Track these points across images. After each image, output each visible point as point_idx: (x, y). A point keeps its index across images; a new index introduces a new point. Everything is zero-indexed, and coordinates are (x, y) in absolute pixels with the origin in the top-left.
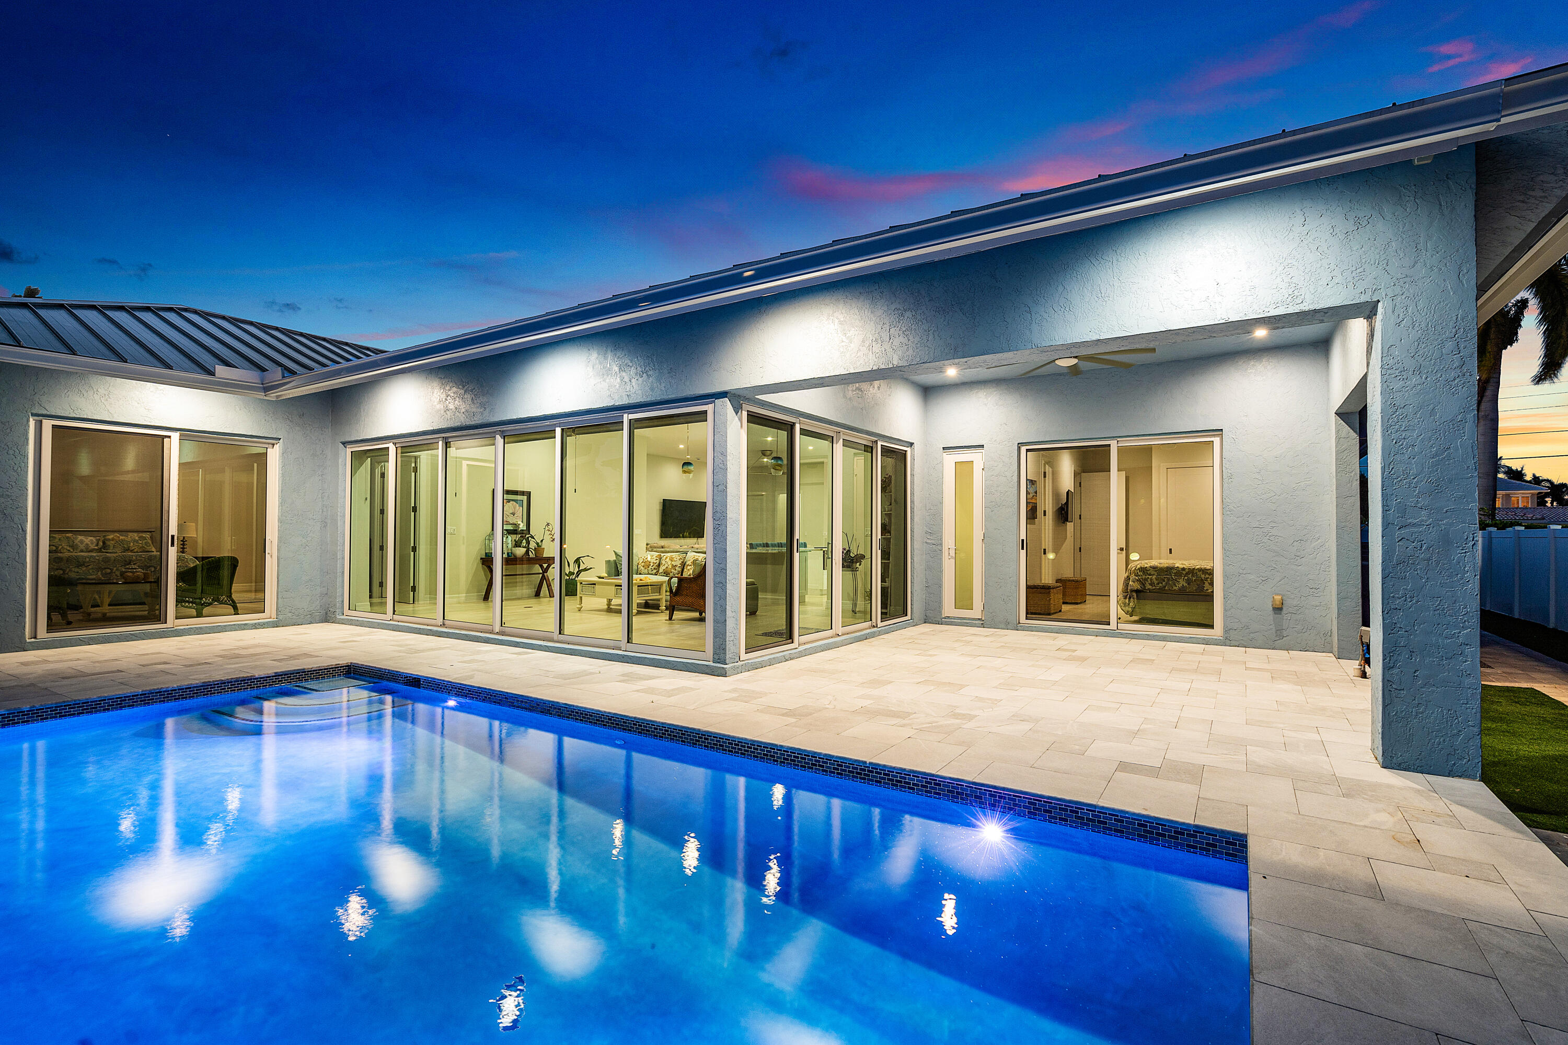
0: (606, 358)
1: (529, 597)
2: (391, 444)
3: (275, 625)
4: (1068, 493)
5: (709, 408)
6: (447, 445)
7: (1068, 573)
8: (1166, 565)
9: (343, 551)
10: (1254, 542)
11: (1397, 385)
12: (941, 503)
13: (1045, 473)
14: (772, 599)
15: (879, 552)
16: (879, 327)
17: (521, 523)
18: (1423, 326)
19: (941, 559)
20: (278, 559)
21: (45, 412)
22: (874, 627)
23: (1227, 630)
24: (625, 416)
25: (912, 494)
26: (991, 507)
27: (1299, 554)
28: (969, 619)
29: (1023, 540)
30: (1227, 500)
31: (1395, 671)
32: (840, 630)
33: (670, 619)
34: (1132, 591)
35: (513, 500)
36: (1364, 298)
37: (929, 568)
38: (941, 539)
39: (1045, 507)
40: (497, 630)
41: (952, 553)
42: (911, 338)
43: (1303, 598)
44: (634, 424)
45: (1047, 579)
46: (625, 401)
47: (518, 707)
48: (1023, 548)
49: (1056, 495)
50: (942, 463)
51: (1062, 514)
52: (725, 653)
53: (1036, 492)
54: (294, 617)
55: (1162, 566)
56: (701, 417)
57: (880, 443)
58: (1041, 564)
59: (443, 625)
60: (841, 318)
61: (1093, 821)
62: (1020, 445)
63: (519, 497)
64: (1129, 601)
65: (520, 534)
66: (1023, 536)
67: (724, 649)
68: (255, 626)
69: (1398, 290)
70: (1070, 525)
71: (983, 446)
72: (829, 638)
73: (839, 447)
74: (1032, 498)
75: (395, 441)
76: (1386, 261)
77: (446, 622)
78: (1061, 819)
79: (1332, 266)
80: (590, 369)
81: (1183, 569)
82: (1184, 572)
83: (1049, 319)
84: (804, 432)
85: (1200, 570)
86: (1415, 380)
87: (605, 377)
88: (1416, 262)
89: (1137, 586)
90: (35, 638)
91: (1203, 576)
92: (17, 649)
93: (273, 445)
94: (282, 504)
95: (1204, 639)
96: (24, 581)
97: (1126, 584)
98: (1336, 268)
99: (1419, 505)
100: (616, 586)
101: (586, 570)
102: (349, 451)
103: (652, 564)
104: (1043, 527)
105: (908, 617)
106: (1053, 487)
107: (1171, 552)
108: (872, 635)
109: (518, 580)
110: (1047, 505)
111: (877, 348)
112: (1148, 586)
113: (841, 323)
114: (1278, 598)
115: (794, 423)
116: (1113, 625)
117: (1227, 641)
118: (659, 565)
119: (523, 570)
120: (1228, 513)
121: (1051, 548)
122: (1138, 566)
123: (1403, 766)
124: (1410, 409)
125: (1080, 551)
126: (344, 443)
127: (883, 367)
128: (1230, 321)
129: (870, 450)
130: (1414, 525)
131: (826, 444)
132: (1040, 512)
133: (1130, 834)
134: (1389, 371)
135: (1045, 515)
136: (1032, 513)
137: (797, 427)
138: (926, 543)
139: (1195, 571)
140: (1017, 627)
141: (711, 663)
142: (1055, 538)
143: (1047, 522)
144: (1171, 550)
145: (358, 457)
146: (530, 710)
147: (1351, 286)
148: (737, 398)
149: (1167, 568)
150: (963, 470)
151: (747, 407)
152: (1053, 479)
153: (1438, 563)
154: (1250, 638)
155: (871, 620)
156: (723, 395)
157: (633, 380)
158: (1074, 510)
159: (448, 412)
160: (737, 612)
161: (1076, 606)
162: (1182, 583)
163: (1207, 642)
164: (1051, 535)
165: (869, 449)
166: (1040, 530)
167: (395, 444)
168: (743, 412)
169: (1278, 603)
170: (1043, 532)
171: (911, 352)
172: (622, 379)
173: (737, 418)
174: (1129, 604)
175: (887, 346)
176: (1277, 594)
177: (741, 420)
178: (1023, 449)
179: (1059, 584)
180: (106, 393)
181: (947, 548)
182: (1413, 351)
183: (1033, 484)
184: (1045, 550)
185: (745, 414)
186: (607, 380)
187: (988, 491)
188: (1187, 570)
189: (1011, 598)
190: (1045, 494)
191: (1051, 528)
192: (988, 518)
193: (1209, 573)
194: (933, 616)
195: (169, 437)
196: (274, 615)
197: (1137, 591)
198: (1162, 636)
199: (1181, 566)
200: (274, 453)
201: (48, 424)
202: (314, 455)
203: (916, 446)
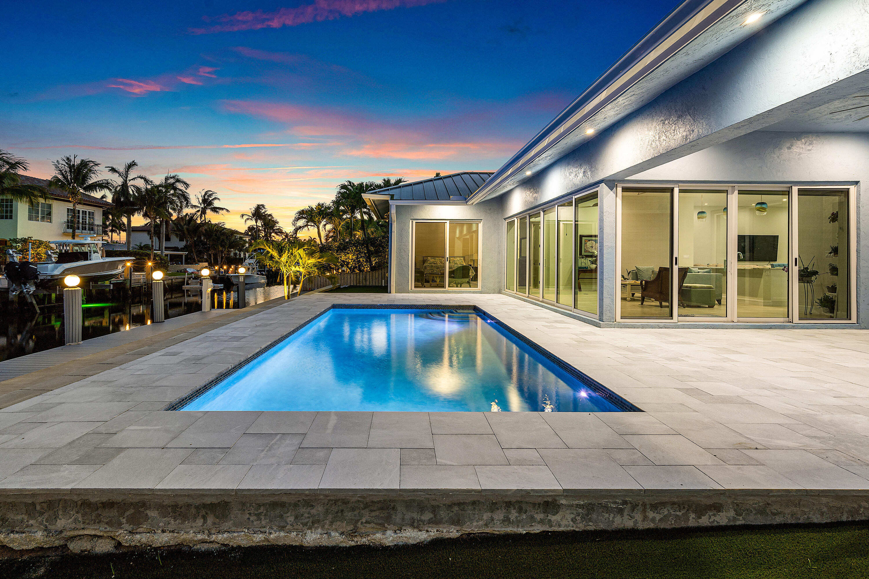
0: (565, 170)
2: (516, 218)
3: (481, 293)
5: (599, 189)
9: (504, 264)
14: (750, 301)
20: (482, 267)
22: (790, 322)
24: (573, 197)
25: (859, 222)
33: (642, 304)
44: (578, 201)
54: (488, 290)
57: (796, 188)
67: (603, 314)
68: (474, 292)
75: (516, 216)
80: (561, 176)
84: (681, 191)
90: (411, 289)
92: (406, 292)
93: (480, 222)
94: (483, 245)
96: (409, 271)
102: (506, 223)
105: (853, 321)
115: (674, 187)
126: (505, 219)
127: (656, 155)
128: (839, 80)
137: (676, 189)
145: (508, 225)
148: (612, 182)
151: (622, 185)
155: (788, 317)
156: (602, 181)
159: (526, 202)
160: (613, 295)
168: (618, 188)
173: (612, 193)
177: (616, 193)
180: (428, 210)
185: (619, 190)
186: (566, 181)
195: (446, 223)
196: (481, 290)
200: (480, 225)
201: (414, 222)
202: (495, 225)
203: (862, 184)
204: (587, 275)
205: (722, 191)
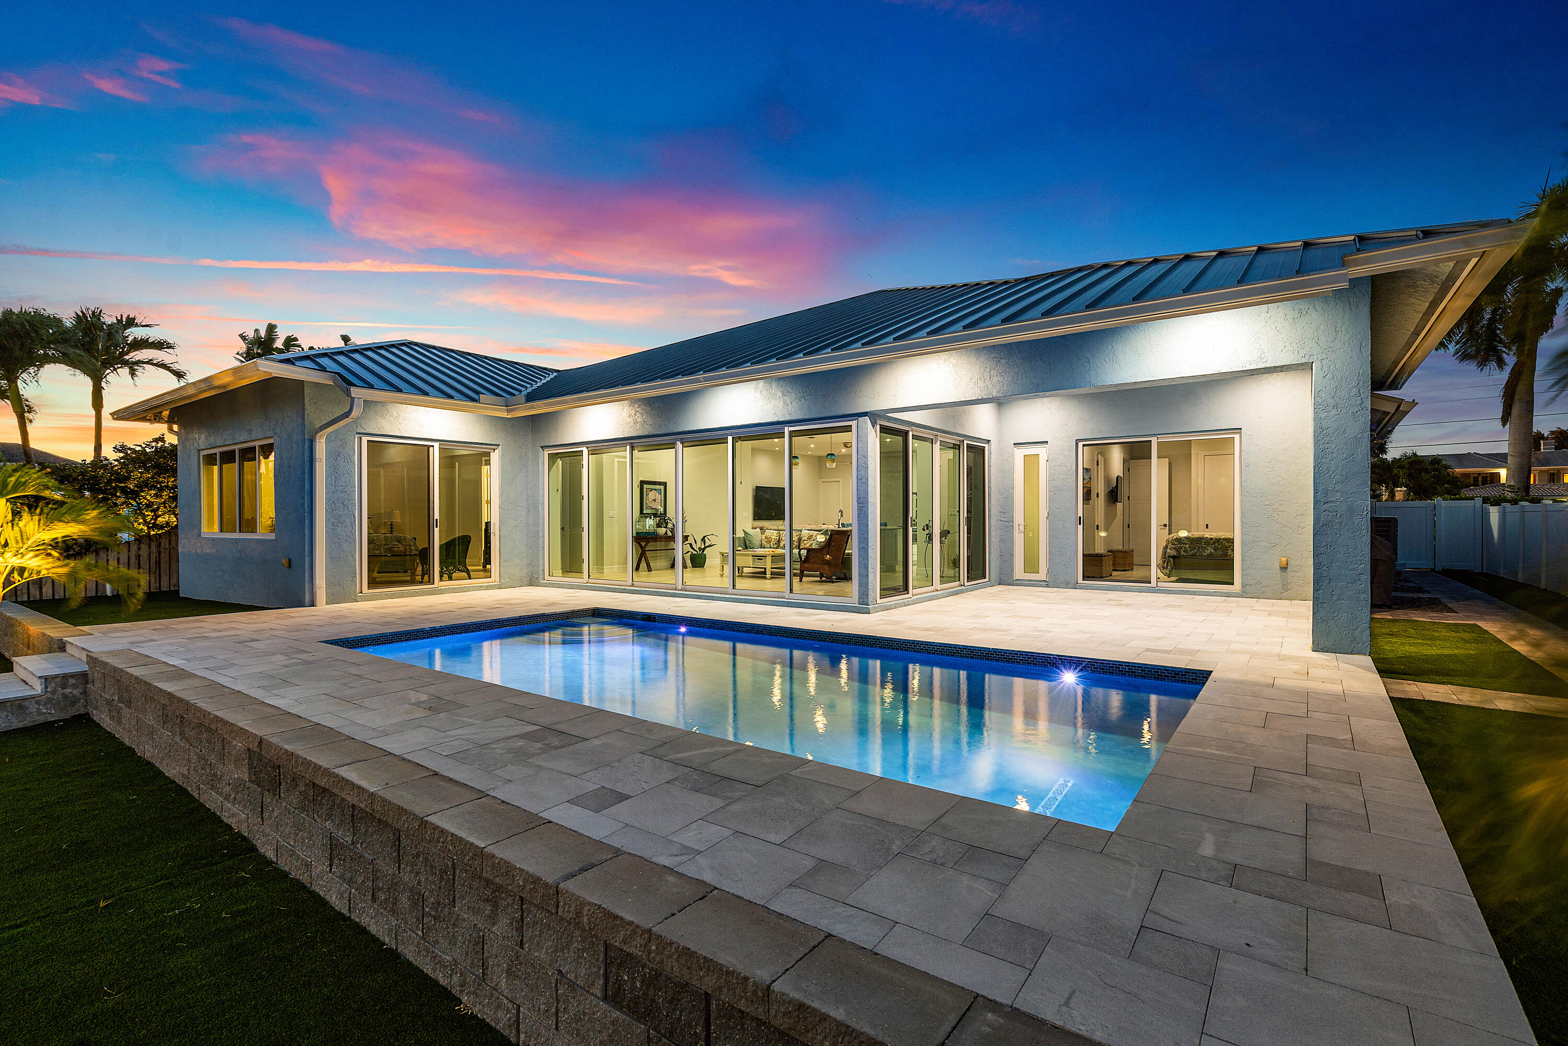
0: (771, 386)
1: (666, 569)
2: (585, 448)
3: (499, 587)
4: (1117, 478)
5: (853, 424)
6: (632, 449)
7: (1119, 547)
8: (1197, 536)
9: (544, 531)
10: (1266, 516)
11: (1324, 415)
12: (1013, 488)
13: (1098, 462)
15: (966, 527)
16: (982, 369)
17: (660, 508)
18: (1339, 379)
19: (1012, 533)
20: (500, 537)
21: (363, 431)
22: (963, 585)
23: (1244, 586)
24: (786, 428)
25: (990, 481)
26: (1053, 492)
27: (1300, 525)
28: (1036, 581)
29: (1080, 517)
30: (1245, 483)
31: (1321, 592)
32: (939, 587)
34: (1169, 557)
35: (654, 489)
36: (1304, 360)
37: (1002, 541)
38: (1013, 517)
39: (1098, 491)
40: (680, 588)
41: (1022, 528)
42: (1005, 377)
43: (1303, 560)
44: (792, 434)
45: (1100, 549)
46: (787, 418)
47: (737, 631)
48: (1080, 524)
49: (1107, 479)
50: (1013, 456)
51: (1112, 496)
52: (868, 598)
53: (1090, 478)
54: (511, 581)
55: (1194, 536)
56: (848, 429)
57: (966, 442)
58: (1094, 536)
59: (633, 585)
60: (954, 362)
61: (1128, 672)
62: (1077, 441)
63: (658, 487)
64: (1167, 565)
65: (659, 517)
66: (1080, 514)
67: (867, 595)
68: (488, 587)
69: (1324, 356)
70: (1119, 505)
71: (1047, 442)
72: (931, 592)
73: (937, 446)
74: (1087, 484)
75: (588, 446)
76: (1317, 337)
77: (635, 583)
78: (1110, 672)
79: (1285, 340)
80: (758, 394)
81: (1211, 539)
82: (1212, 542)
83: (1102, 367)
84: (914, 437)
85: (1225, 539)
86: (1334, 412)
87: (771, 400)
88: (1335, 339)
89: (1173, 553)
90: (361, 593)
91: (1227, 544)
92: (353, 600)
93: (494, 450)
94: (501, 495)
95: (1226, 593)
97: (1165, 553)
98: (1288, 341)
99: (1335, 490)
100: (753, 556)
101: (710, 546)
102: (546, 453)
103: (773, 540)
104: (1096, 507)
105: (987, 580)
106: (1104, 474)
107: (1207, 527)
108: (962, 592)
109: (658, 555)
110: (1100, 488)
111: (981, 384)
112: (1183, 553)
113: (954, 366)
114: (1284, 559)
115: (908, 431)
116: (1153, 583)
117: (1243, 594)
118: (779, 541)
119: (661, 546)
120: (1246, 494)
121: (1103, 526)
122: (1175, 537)
123: (1325, 649)
124: (1331, 430)
125: (1129, 527)
126: (542, 447)
127: (985, 397)
129: (958, 447)
130: (1332, 502)
131: (928, 444)
132: (1093, 495)
133: (1149, 677)
134: (1319, 406)
135: (1098, 497)
136: (1087, 495)
137: (911, 433)
138: (1000, 520)
139: (1221, 541)
140: (1076, 586)
141: (857, 605)
142: (1106, 516)
143: (1100, 503)
144: (1207, 525)
145: (553, 458)
146: (746, 632)
147: (1296, 352)
148: (874, 416)
149: (1198, 538)
150: (1031, 462)
151: (880, 422)
152: (1105, 468)
153: (1346, 525)
154: (1262, 591)
155: (959, 580)
156: (865, 414)
157: (793, 403)
158: (1123, 492)
159: (637, 424)
160: (875, 569)
161: (1124, 572)
162: (1210, 550)
163: (1228, 595)
164: (1103, 513)
165: (956, 447)
166: (1094, 509)
167: (587, 448)
169: (1284, 563)
170: (1096, 511)
171: (1005, 387)
172: (785, 402)
173: (873, 431)
174: (1167, 568)
175: (988, 383)
176: (1284, 557)
177: (876, 432)
178: (1081, 444)
179: (1109, 553)
180: (397, 415)
181: (1017, 524)
182: (1333, 394)
183: (1088, 472)
184: (1098, 526)
185: (878, 427)
186: (773, 403)
187: (1051, 479)
188: (1214, 540)
189: (1071, 563)
190: (1098, 480)
191: (1103, 507)
192: (1051, 500)
193: (1231, 541)
194: (1006, 579)
195: (433, 446)
196: (498, 580)
197: (1174, 557)
198: (1193, 591)
199: (1210, 537)
200: (495, 457)
201: (365, 439)
202: (521, 457)
203: (992, 443)
204: (660, 545)
205: (924, 439)
